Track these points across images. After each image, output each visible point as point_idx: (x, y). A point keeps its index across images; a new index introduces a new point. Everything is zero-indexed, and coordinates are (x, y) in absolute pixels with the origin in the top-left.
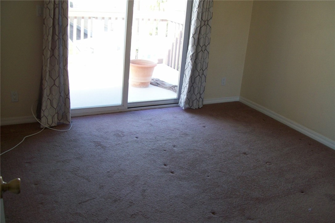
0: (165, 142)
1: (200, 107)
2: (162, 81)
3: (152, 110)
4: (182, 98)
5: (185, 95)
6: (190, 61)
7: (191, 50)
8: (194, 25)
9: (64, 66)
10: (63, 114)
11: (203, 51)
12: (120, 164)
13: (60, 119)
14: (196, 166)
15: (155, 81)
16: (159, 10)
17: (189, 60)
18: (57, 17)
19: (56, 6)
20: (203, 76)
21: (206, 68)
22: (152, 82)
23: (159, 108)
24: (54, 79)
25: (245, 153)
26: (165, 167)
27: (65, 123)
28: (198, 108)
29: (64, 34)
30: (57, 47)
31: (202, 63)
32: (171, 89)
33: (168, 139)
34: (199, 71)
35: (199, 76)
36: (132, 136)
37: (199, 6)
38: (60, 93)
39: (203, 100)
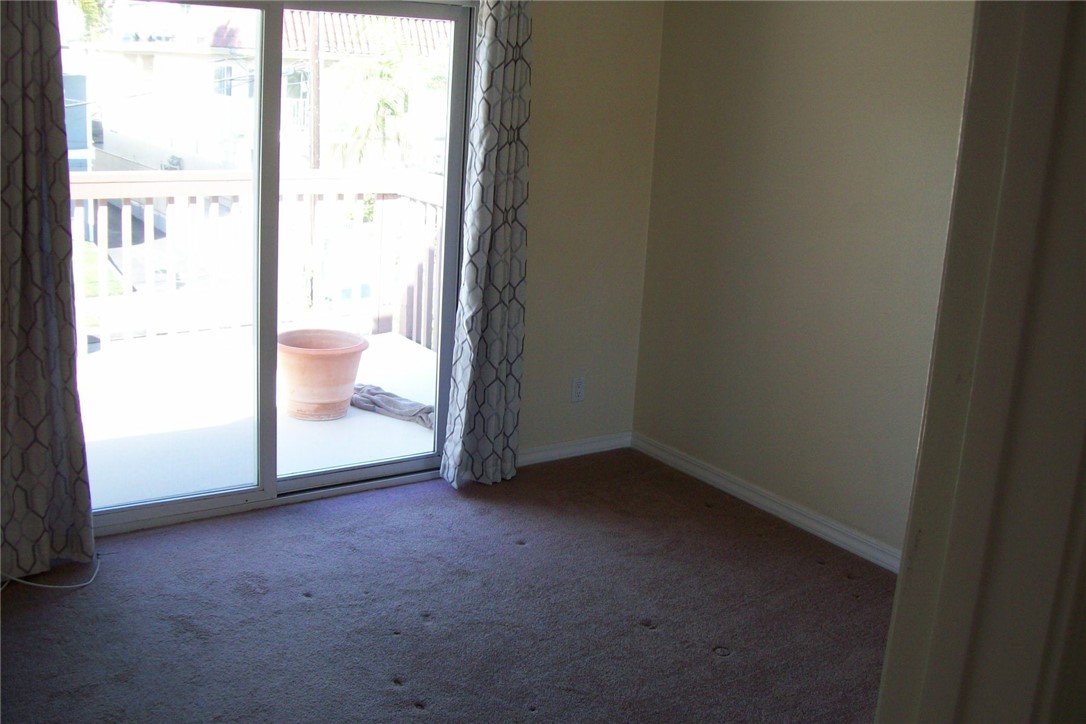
0: (397, 604)
1: (509, 477)
2: (388, 394)
3: (355, 496)
4: (449, 453)
5: (456, 445)
6: (468, 337)
7: (468, 304)
8: (473, 224)
9: (66, 382)
10: (67, 531)
11: (507, 302)
12: (256, 690)
13: (59, 550)
14: (495, 678)
15: (365, 394)
16: (384, 139)
17: (462, 334)
18: (34, 229)
19: (30, 194)
20: (512, 380)
21: (519, 355)
22: (357, 399)
23: (377, 489)
24: (34, 424)
25: (647, 623)
26: (397, 688)
27: (75, 559)
28: (503, 479)
29: (61, 280)
30: (40, 323)
31: (505, 340)
32: (417, 418)
33: (406, 592)
34: (496, 365)
35: (497, 382)
36: (292, 589)
37: (484, 168)
38: (56, 467)
39: (515, 455)
